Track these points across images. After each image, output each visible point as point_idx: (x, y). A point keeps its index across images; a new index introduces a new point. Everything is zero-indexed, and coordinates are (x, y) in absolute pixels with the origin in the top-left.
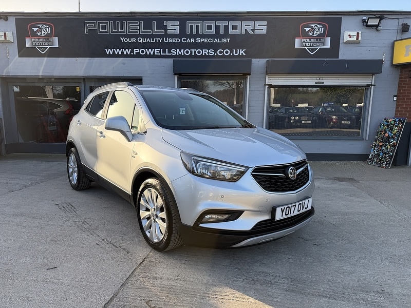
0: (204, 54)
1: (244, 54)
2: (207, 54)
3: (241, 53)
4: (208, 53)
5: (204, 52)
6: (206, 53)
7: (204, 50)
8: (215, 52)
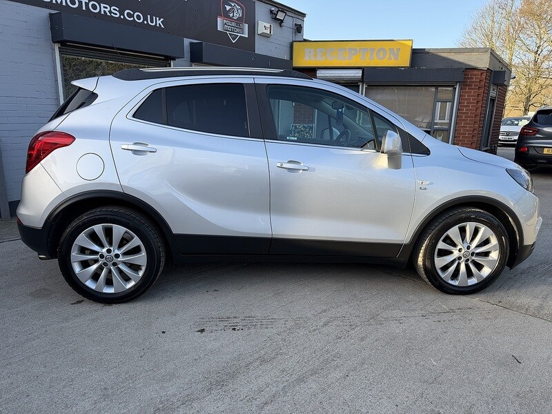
0: (102, 13)
1: (163, 26)
2: (108, 14)
3: (158, 22)
4: (110, 12)
5: (103, 9)
6: (107, 10)
7: (102, 5)
8: (122, 13)
